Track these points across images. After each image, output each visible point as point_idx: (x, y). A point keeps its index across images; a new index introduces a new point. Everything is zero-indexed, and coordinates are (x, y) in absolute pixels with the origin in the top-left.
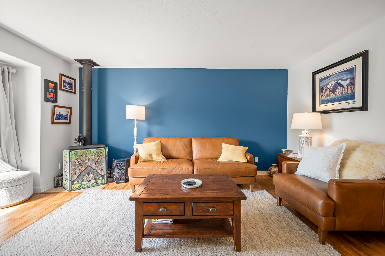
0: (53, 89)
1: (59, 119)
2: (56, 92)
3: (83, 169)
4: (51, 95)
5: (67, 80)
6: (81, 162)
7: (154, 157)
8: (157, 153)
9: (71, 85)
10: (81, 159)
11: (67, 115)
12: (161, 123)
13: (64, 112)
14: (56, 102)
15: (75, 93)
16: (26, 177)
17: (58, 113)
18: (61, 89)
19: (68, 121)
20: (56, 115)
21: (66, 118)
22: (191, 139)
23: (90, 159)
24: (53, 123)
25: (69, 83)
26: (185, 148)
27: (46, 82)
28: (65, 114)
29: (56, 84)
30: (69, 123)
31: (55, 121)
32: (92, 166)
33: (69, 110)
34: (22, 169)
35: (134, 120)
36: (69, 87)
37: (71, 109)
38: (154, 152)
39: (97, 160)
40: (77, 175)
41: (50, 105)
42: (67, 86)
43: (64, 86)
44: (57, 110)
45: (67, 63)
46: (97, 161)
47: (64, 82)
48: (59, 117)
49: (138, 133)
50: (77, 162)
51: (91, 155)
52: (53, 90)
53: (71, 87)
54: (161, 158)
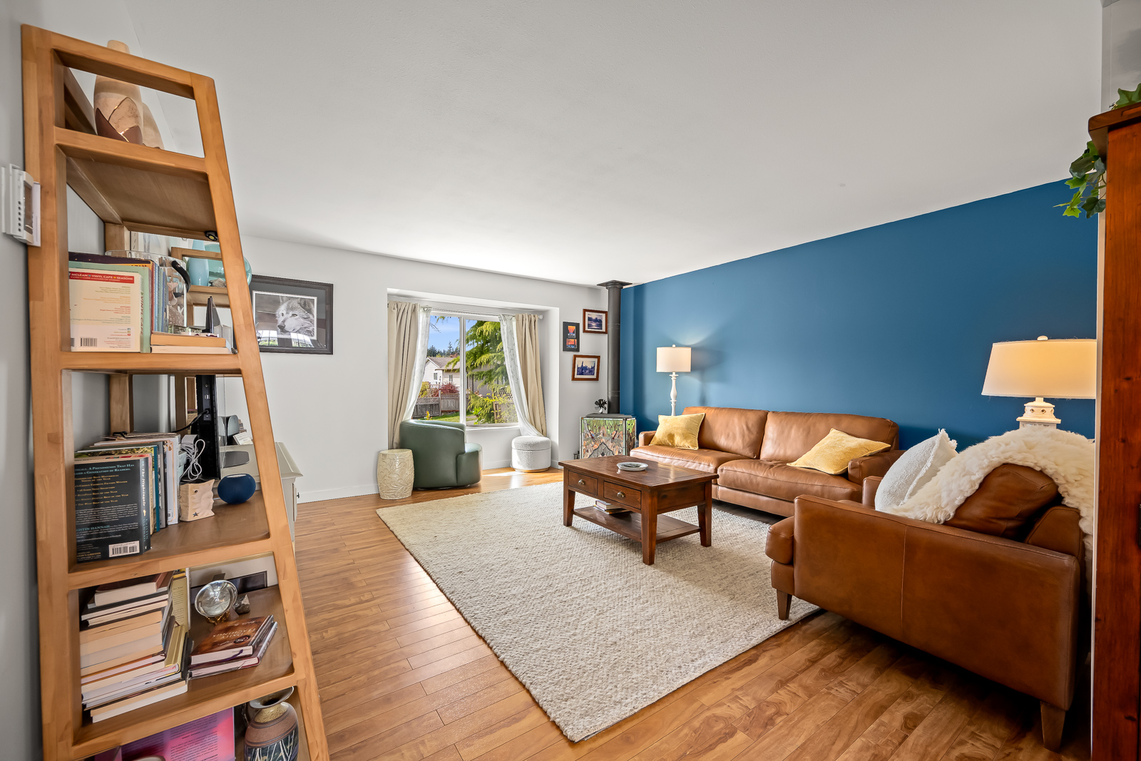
0: (574, 333)
1: (582, 374)
2: (578, 337)
3: (596, 446)
4: (571, 342)
5: (594, 316)
6: (594, 436)
7: (677, 440)
8: (683, 434)
9: (600, 321)
10: (595, 430)
11: (593, 368)
12: (722, 379)
13: (588, 363)
14: (578, 350)
15: (606, 333)
16: (542, 443)
17: (580, 366)
18: (585, 331)
19: (595, 377)
20: (578, 368)
21: (591, 372)
22: (767, 413)
23: (605, 433)
24: (574, 379)
25: (596, 320)
26: (746, 432)
27: (566, 325)
28: (589, 366)
29: (577, 325)
30: (597, 379)
31: (576, 376)
32: (607, 445)
33: (596, 360)
34: (546, 435)
35: (671, 373)
36: (597, 326)
37: (598, 357)
38: (680, 431)
39: (613, 436)
40: (590, 453)
41: (570, 355)
42: (594, 324)
43: (589, 326)
44: (579, 362)
45: (593, 290)
46: (613, 438)
47: (590, 319)
48: (582, 370)
49: (676, 397)
50: (589, 434)
51: (606, 427)
52: (574, 335)
53: (600, 326)
54: (691, 444)
